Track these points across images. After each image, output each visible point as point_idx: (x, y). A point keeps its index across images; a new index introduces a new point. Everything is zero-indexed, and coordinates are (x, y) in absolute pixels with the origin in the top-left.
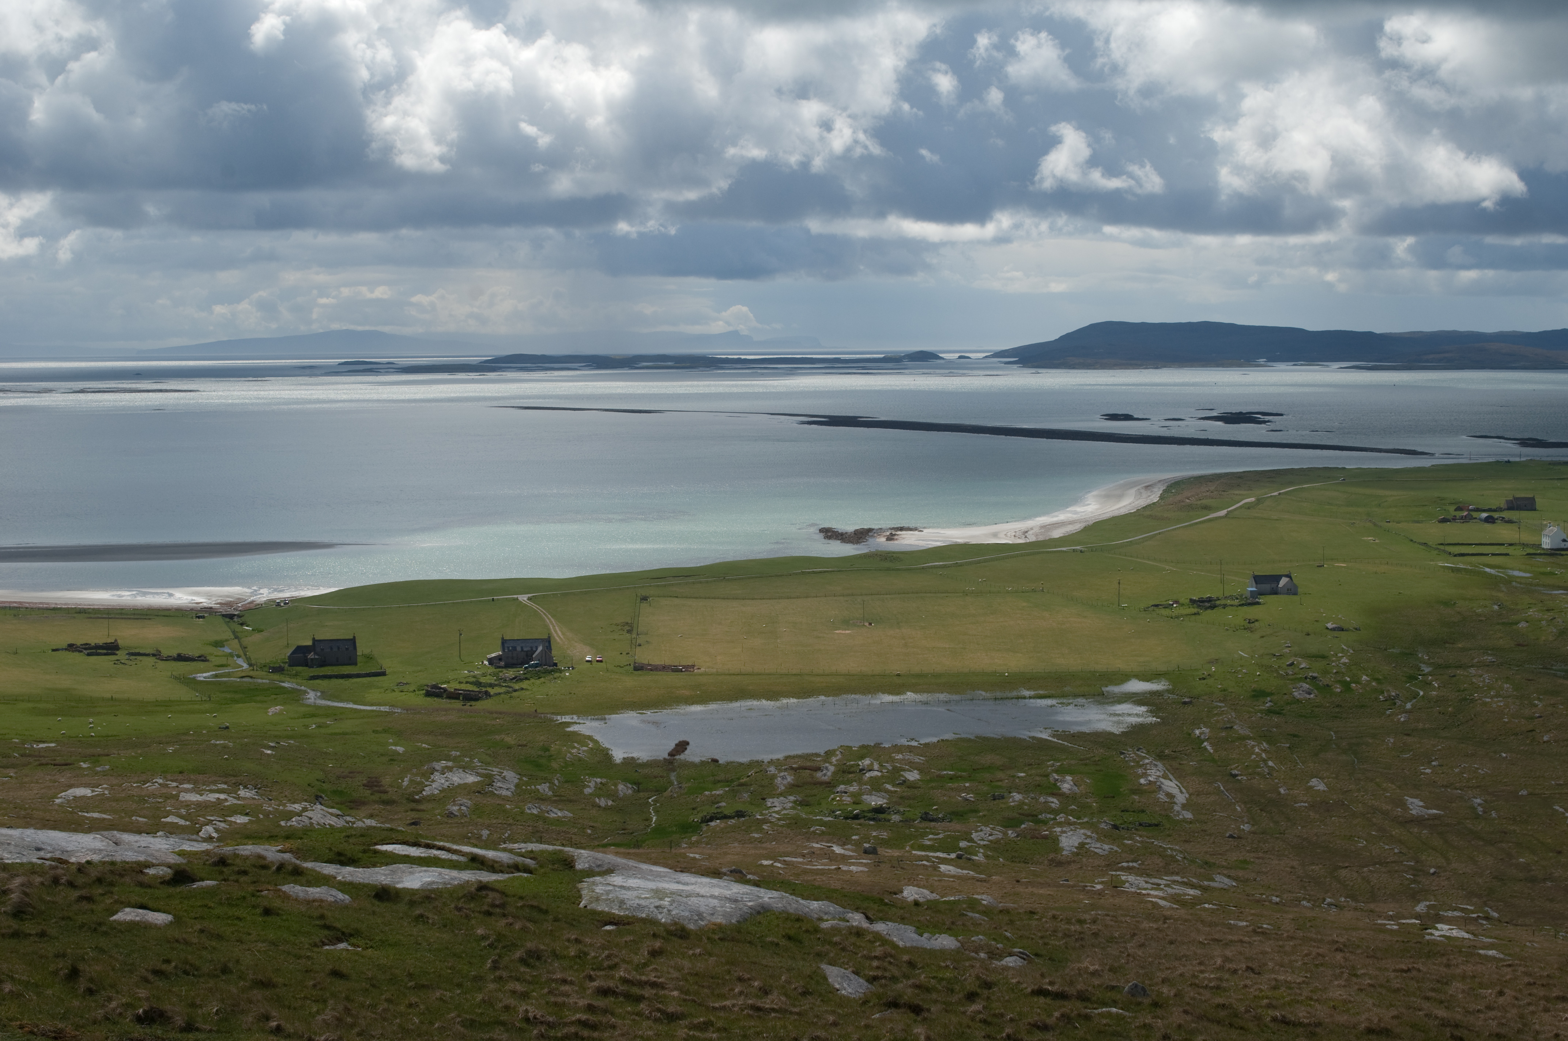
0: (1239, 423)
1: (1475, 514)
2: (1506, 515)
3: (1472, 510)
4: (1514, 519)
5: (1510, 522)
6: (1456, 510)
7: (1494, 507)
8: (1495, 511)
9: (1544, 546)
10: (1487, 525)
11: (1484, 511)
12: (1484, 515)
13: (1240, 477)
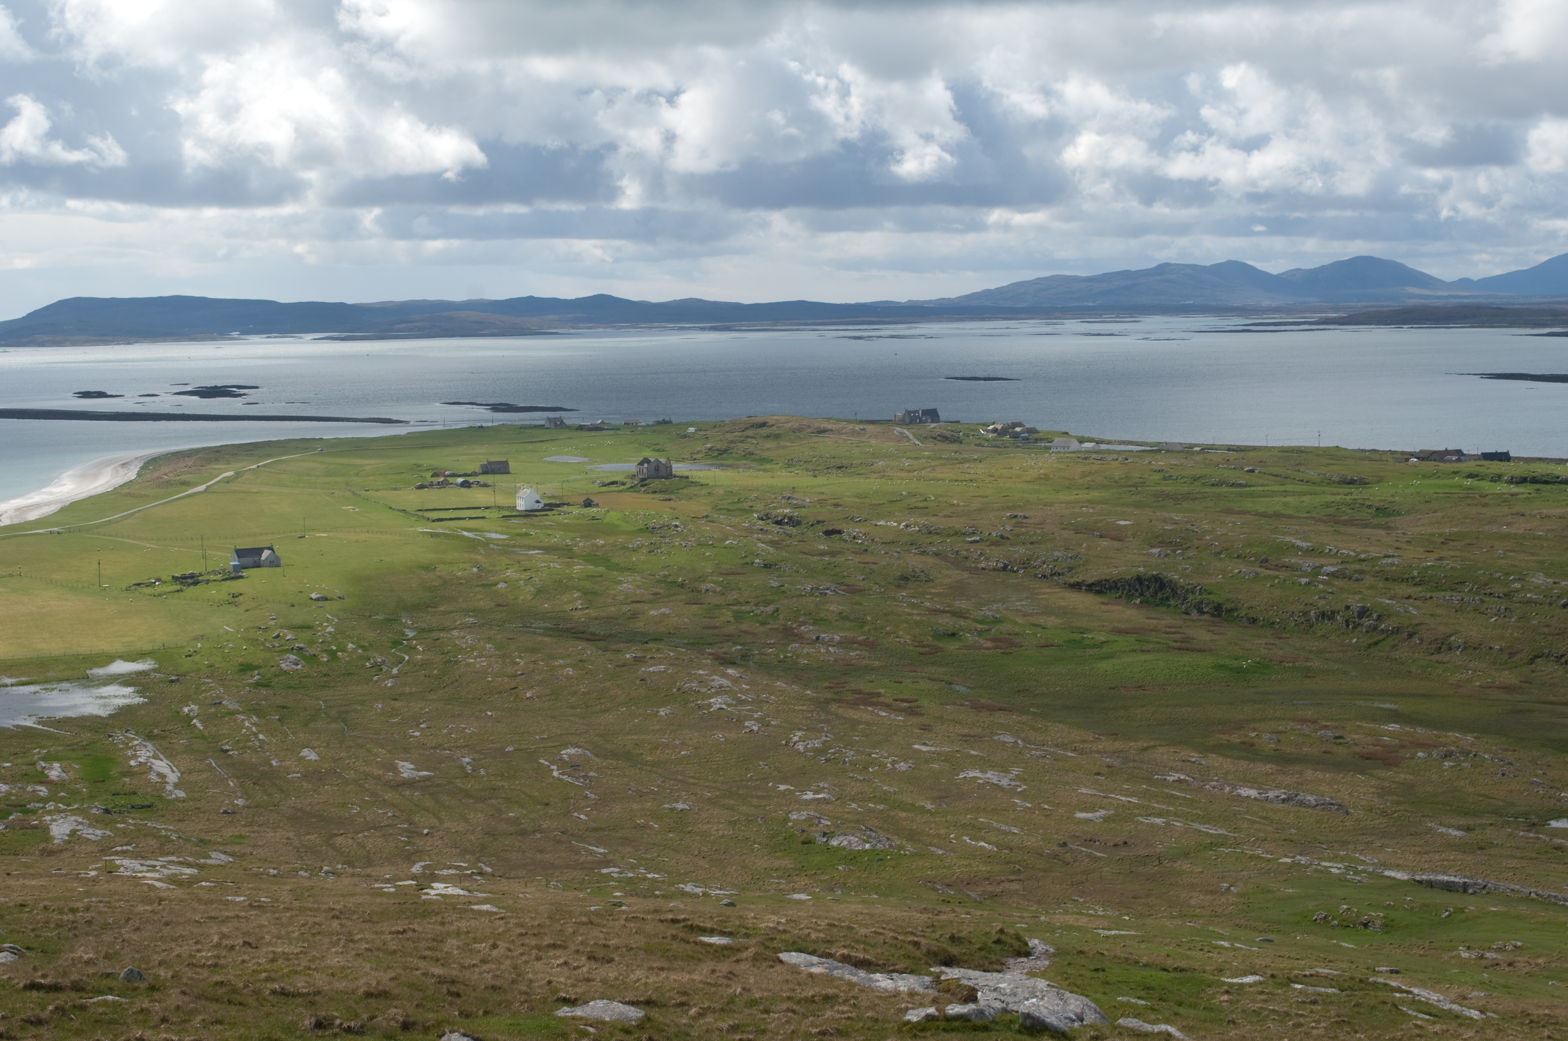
0: (214, 397)
1: (451, 480)
2: (481, 479)
3: (448, 476)
4: (489, 482)
5: (485, 485)
6: (432, 476)
7: (469, 472)
8: (470, 475)
9: (519, 508)
10: (463, 490)
11: (460, 476)
12: (460, 480)
13: (217, 452)
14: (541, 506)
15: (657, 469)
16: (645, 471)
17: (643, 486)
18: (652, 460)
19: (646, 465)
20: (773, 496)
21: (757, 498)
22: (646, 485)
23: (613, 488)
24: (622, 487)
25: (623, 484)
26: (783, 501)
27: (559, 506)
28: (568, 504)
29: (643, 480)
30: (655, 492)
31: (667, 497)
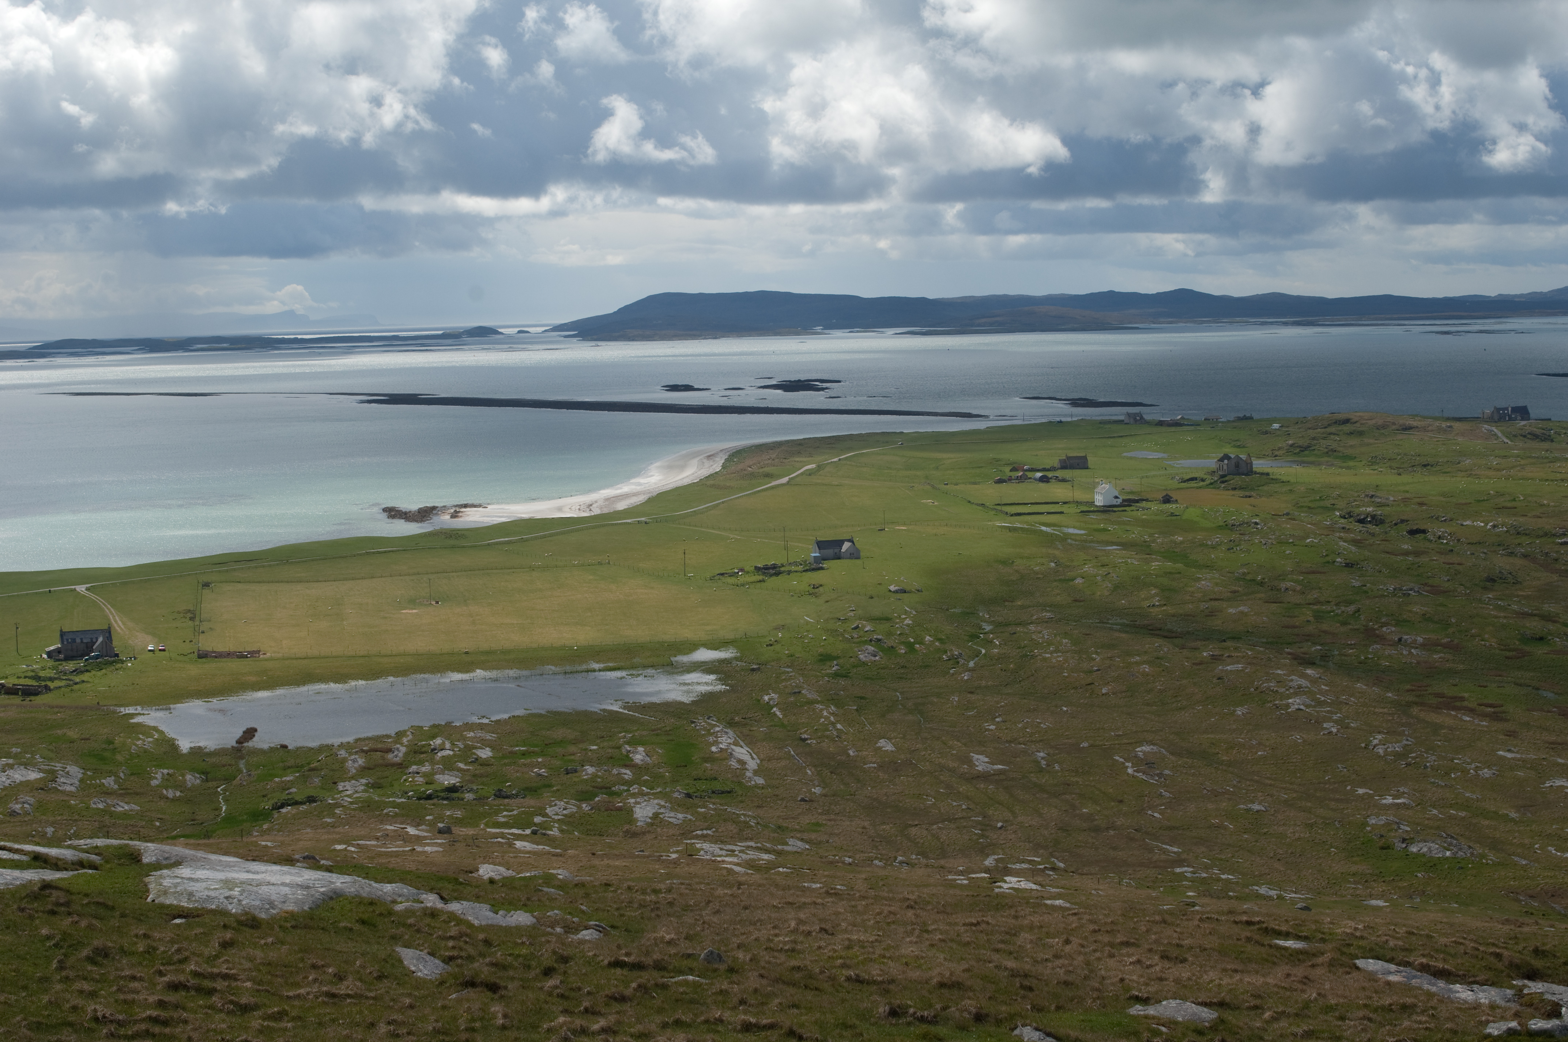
1: (1029, 474)
2: (1060, 474)
3: (1026, 470)
4: (1068, 477)
5: (1064, 480)
6: (1011, 471)
7: (1048, 467)
8: (1048, 470)
9: (1097, 503)
10: (1042, 485)
11: (1038, 471)
12: (1039, 475)
13: (800, 444)
14: (1119, 501)
15: (1237, 465)
16: (1225, 467)
17: (1223, 482)
18: (1233, 456)
19: (1226, 461)
20: (1356, 494)
21: (1339, 496)
22: (1226, 481)
23: (1192, 484)
24: (1202, 484)
25: (1203, 480)
26: (1366, 500)
27: (1137, 501)
28: (1147, 500)
29: (1223, 476)
30: (1235, 489)
31: (1247, 493)
